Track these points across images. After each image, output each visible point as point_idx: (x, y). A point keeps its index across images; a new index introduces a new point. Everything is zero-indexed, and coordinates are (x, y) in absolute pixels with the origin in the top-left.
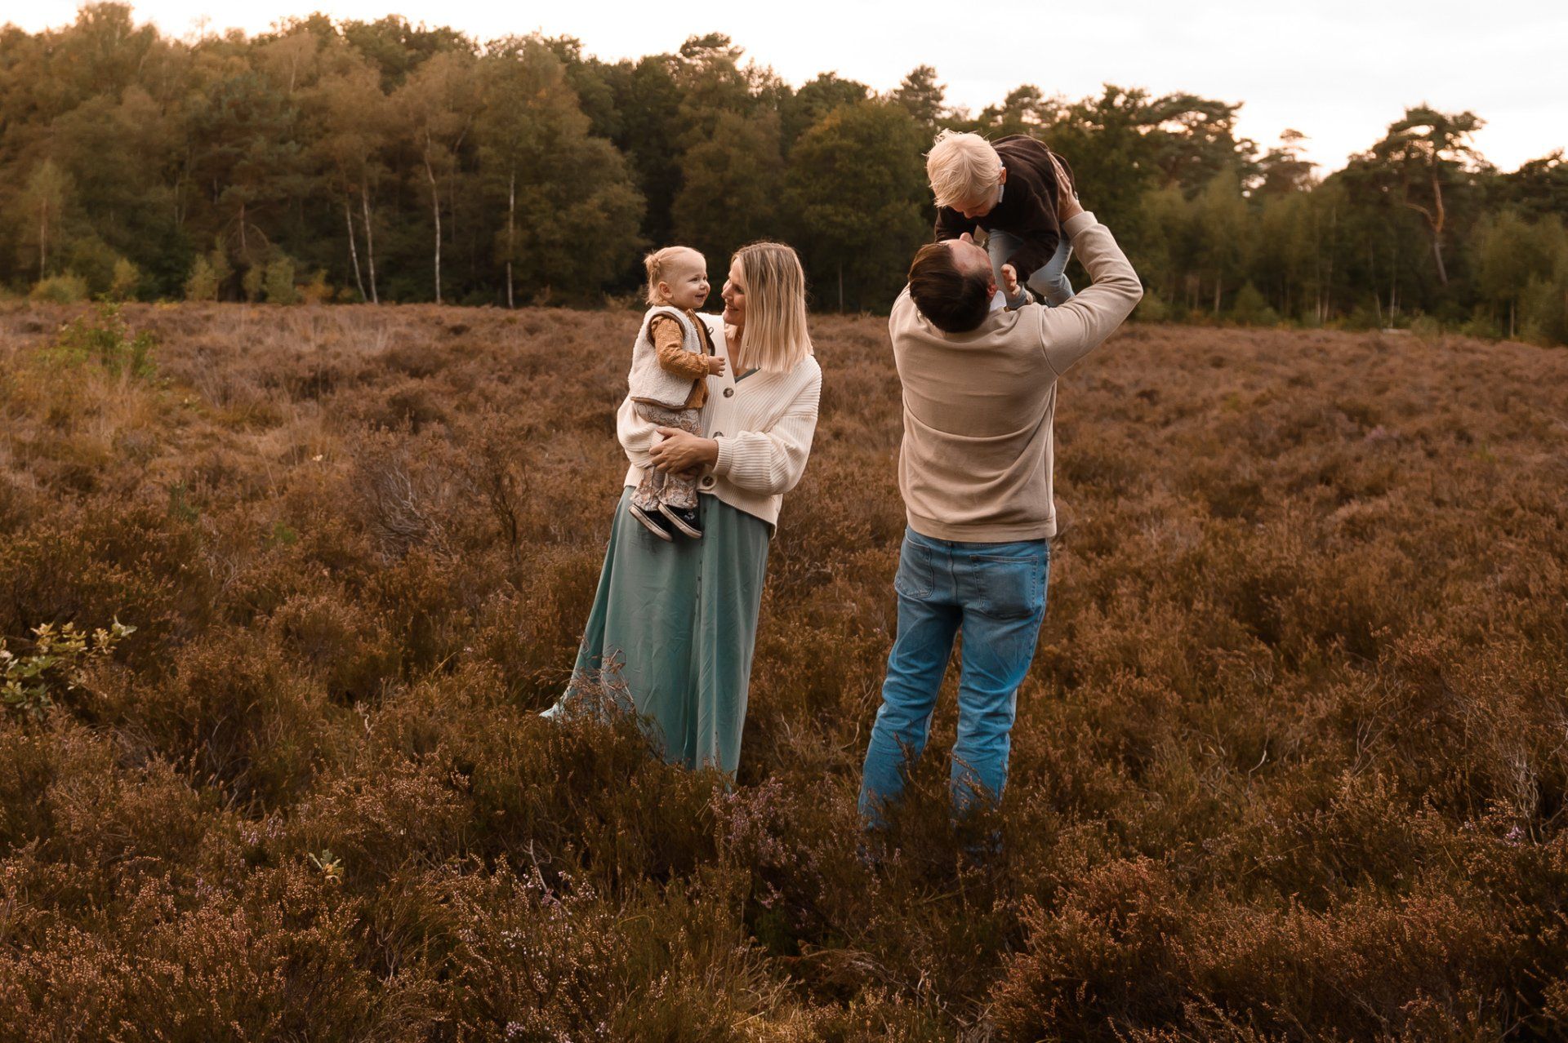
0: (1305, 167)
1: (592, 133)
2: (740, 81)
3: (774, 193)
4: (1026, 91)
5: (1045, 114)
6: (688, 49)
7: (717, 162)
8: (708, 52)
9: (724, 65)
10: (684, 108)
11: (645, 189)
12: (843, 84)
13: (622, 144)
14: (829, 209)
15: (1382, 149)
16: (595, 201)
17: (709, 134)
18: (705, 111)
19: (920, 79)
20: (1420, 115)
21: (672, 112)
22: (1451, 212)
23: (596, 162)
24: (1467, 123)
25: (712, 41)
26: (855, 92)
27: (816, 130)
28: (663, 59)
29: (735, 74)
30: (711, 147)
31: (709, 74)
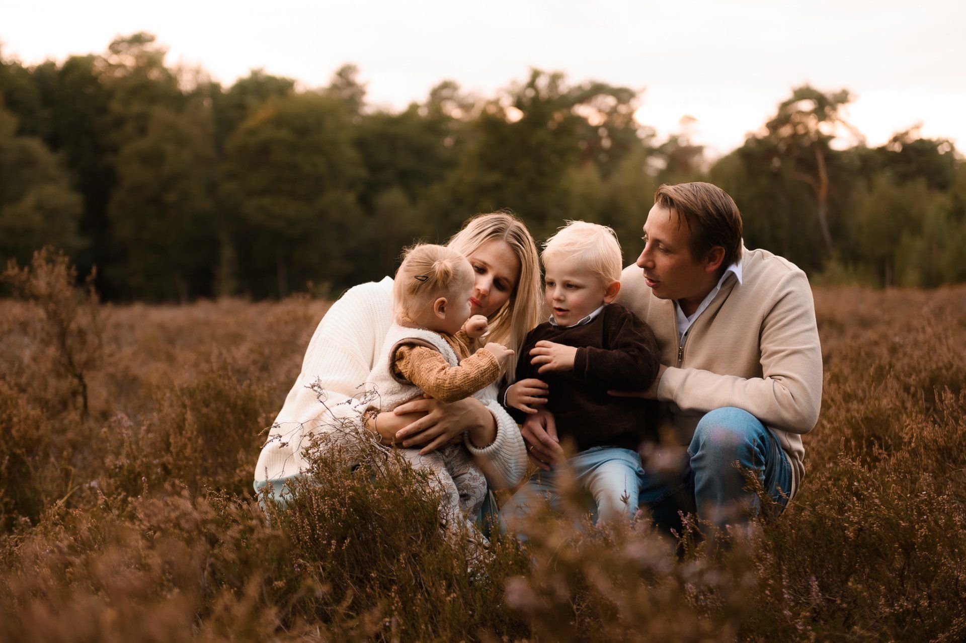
0: (699, 150)
1: (21, 132)
2: (171, 79)
3: (212, 188)
4: (446, 85)
5: (466, 107)
6: (115, 48)
7: (153, 158)
8: (135, 50)
9: (153, 61)
10: (116, 106)
11: (81, 187)
12: (272, 80)
13: (53, 143)
14: (266, 201)
15: (774, 126)
16: (29, 201)
17: (142, 131)
18: (136, 107)
19: (345, 75)
20: (803, 94)
21: (102, 110)
22: (834, 178)
23: (27, 161)
24: (843, 98)
25: (138, 39)
26: (283, 87)
27: (251, 122)
28: (90, 59)
29: (165, 71)
30: (144, 144)
31: (140, 71)
